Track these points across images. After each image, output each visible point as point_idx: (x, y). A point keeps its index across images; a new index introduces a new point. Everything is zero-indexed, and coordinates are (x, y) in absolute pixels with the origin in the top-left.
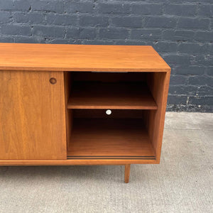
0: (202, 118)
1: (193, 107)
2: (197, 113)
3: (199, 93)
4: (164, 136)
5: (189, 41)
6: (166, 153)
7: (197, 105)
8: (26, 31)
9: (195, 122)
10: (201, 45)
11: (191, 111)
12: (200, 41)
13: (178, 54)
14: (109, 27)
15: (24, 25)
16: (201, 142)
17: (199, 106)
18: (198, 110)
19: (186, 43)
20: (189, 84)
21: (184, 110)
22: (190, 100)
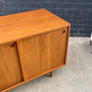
0: (85, 41)
1: (81, 35)
3: (84, 28)
9: (81, 43)
10: (85, 4)
11: (80, 37)
13: (73, 9)
17: (84, 34)
18: (83, 36)
19: (78, 3)
20: (79, 24)
21: (77, 36)
22: (79, 32)
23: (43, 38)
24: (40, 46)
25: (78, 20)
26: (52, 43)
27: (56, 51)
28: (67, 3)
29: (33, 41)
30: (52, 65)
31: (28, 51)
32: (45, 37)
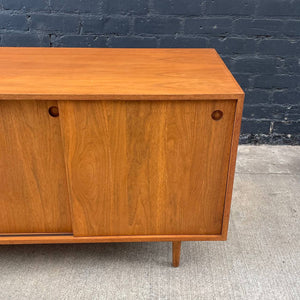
0: (293, 155)
1: (279, 137)
2: (285, 146)
3: (288, 117)
4: (234, 186)
5: (275, 36)
6: (238, 213)
7: (286, 133)
8: (19, 23)
9: (283, 161)
10: (293, 41)
11: (277, 144)
12: (291, 36)
13: (256, 57)
14: (149, 15)
15: (16, 13)
16: (290, 195)
17: (289, 136)
18: (286, 142)
19: (270, 39)
20: (274, 102)
21: (266, 141)
22: (274, 127)
23: (142, 114)
24: (130, 140)
25: (270, 92)
26: (172, 142)
27: (188, 174)
28: (239, 37)
29: (109, 117)
30: (171, 220)
31: (91, 143)
32: (150, 114)
